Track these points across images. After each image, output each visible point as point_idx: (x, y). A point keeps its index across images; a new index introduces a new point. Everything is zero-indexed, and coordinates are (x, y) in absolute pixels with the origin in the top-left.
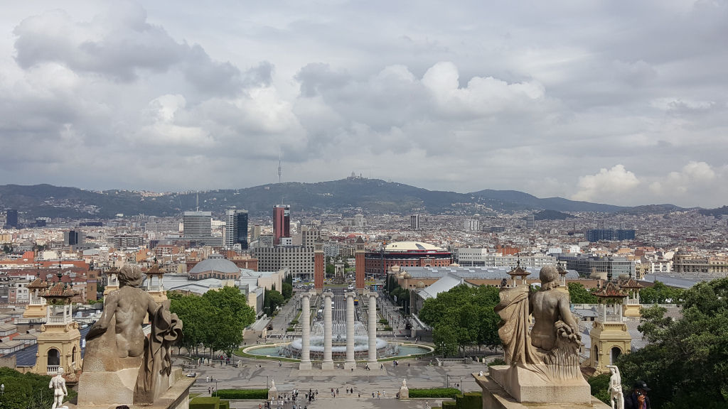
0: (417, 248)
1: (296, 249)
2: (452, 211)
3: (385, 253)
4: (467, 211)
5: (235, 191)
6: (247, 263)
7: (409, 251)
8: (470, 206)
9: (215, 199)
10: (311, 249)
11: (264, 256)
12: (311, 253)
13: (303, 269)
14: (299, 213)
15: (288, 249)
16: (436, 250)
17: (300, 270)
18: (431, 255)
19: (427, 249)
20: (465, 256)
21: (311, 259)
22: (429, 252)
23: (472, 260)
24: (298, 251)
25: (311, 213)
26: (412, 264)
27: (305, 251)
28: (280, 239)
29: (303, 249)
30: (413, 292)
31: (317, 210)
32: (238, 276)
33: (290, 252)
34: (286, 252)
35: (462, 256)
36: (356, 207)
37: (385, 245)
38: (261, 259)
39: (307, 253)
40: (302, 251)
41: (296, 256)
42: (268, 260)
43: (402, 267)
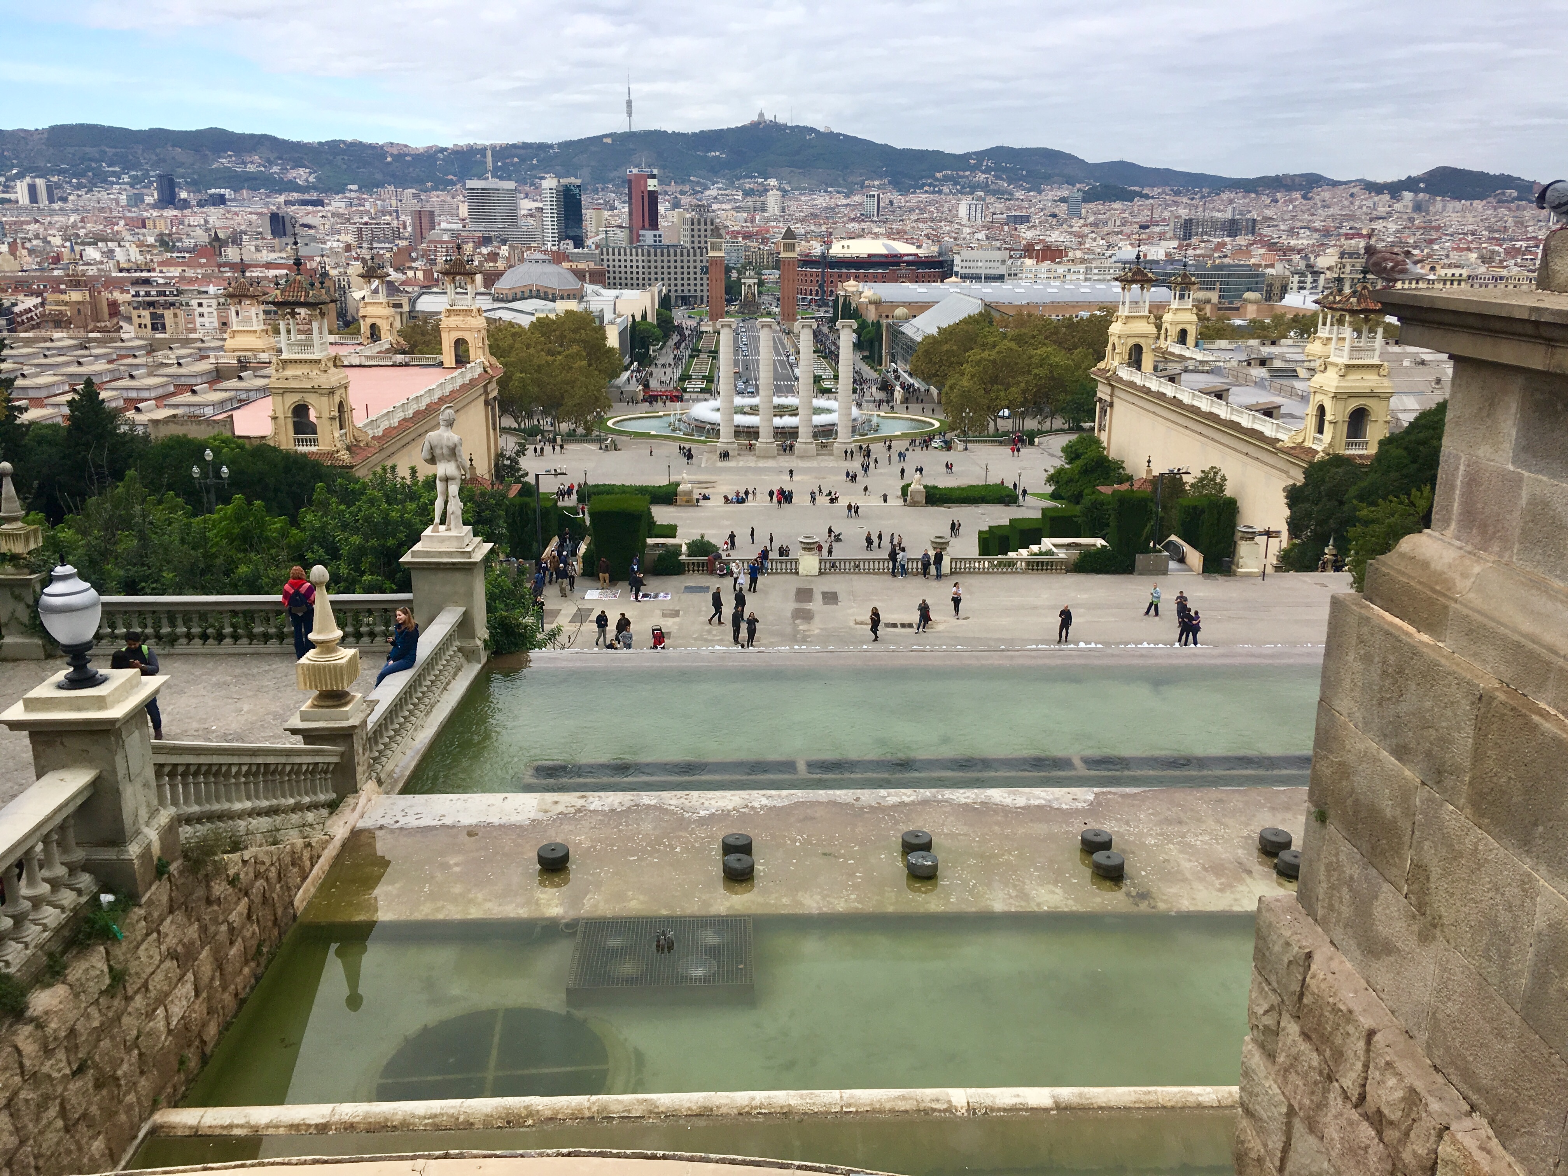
0: (885, 252)
1: (672, 251)
2: (935, 186)
3: (829, 259)
4: (963, 187)
5: (551, 146)
6: (587, 275)
7: (869, 256)
8: (967, 177)
9: (516, 159)
10: (698, 251)
11: (617, 263)
12: (698, 258)
13: (686, 288)
14: (667, 188)
15: (659, 251)
16: (916, 255)
17: (679, 288)
18: (909, 263)
19: (902, 252)
20: (971, 264)
21: (698, 270)
22: (906, 258)
23: (983, 272)
24: (675, 255)
25: (687, 188)
26: (875, 279)
27: (688, 255)
28: (641, 232)
29: (685, 251)
30: (889, 326)
31: (698, 183)
32: (580, 296)
33: (662, 255)
34: (656, 255)
35: (964, 264)
36: (766, 179)
37: (829, 244)
38: (611, 269)
39: (692, 258)
40: (682, 255)
41: (672, 264)
42: (623, 269)
43: (861, 285)
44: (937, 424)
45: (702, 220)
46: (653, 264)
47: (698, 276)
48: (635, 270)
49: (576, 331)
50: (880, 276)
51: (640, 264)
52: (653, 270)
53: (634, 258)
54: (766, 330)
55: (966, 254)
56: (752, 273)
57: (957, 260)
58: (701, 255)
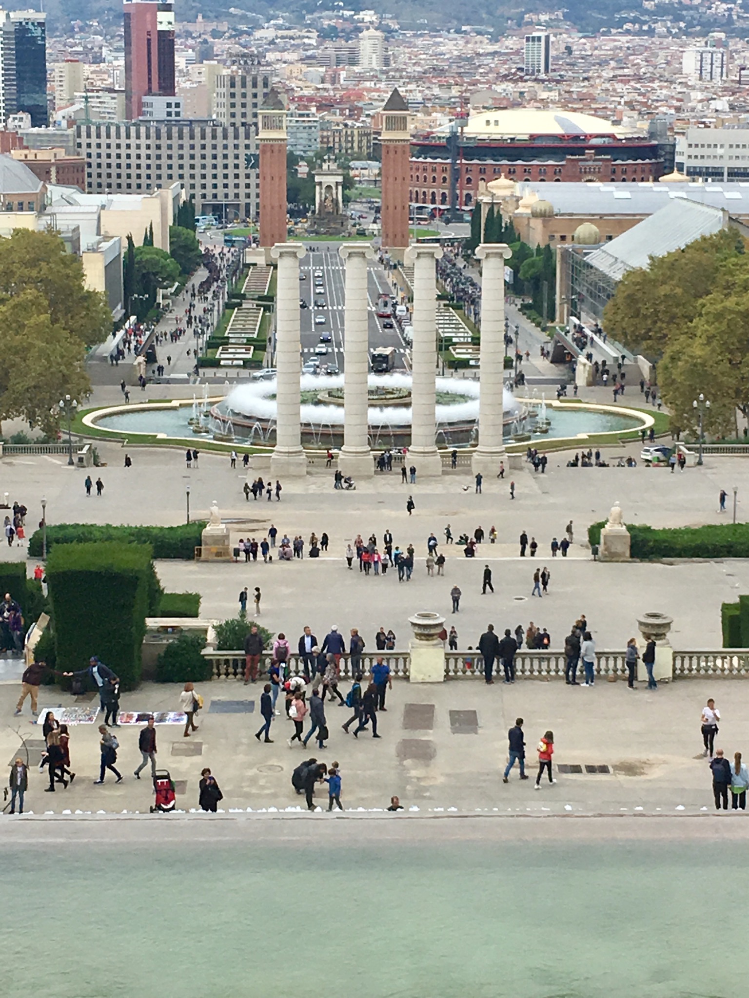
0: (558, 130)
1: (197, 131)
2: (642, 23)
3: (463, 143)
4: (690, 25)
6: (53, 170)
7: (533, 137)
10: (242, 130)
11: (104, 151)
12: (242, 141)
13: (220, 191)
14: (190, 27)
15: (175, 130)
16: (612, 136)
17: (209, 191)
18: (600, 150)
19: (588, 131)
20: (705, 151)
21: (242, 162)
22: (594, 142)
23: (726, 164)
24: (203, 137)
25: (224, 27)
26: (542, 175)
27: (225, 137)
28: (146, 99)
29: (219, 130)
30: (565, 254)
31: (243, 18)
32: (40, 207)
33: (181, 137)
34: (170, 137)
35: (694, 151)
36: (357, 11)
37: (464, 117)
38: (94, 160)
39: (231, 142)
40: (214, 137)
41: (198, 152)
42: (114, 161)
43: (519, 185)
44: (650, 421)
45: (249, 79)
46: (164, 152)
47: (242, 171)
48: (134, 161)
49: (33, 263)
50: (550, 171)
51: (143, 152)
52: (164, 161)
53: (133, 141)
54: (356, 260)
55: (696, 134)
56: (333, 166)
57: (681, 144)
58: (247, 137)
